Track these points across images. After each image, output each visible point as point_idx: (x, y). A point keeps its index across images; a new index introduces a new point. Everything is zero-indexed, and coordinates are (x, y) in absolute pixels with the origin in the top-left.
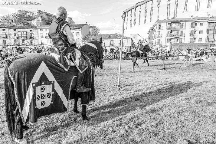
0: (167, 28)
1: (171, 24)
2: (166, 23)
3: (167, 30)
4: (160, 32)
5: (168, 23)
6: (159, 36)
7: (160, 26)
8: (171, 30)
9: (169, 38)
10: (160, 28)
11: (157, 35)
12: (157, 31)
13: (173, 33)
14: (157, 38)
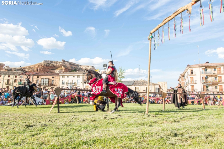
0: (201, 73)
1: (205, 69)
2: (199, 68)
3: (202, 76)
4: (192, 77)
5: (201, 68)
6: (193, 82)
7: (192, 71)
8: (207, 76)
9: (206, 84)
10: (192, 73)
11: (190, 81)
12: (189, 77)
13: (209, 79)
14: (190, 85)
